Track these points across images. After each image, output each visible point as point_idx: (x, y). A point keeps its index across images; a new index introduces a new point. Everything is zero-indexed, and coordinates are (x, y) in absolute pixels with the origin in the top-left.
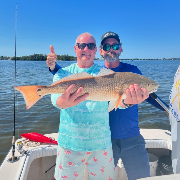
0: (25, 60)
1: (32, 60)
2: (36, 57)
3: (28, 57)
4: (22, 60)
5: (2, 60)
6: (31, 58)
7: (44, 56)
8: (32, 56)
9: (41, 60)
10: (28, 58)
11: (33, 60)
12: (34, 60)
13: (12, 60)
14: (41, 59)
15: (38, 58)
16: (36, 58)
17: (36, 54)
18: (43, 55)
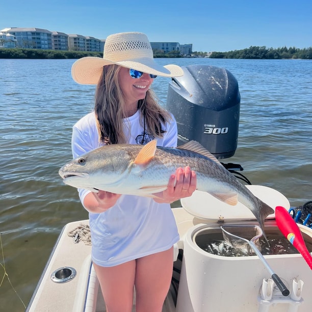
0: (232, 57)
1: (244, 58)
2: (254, 52)
3: (238, 52)
4: (227, 58)
5: (195, 57)
6: (243, 55)
7: (267, 51)
8: (246, 51)
9: (262, 59)
10: (237, 55)
11: (247, 58)
12: (249, 58)
13: (212, 58)
14: (262, 56)
15: (256, 55)
16: (253, 55)
17: (254, 47)
18: (267, 49)
